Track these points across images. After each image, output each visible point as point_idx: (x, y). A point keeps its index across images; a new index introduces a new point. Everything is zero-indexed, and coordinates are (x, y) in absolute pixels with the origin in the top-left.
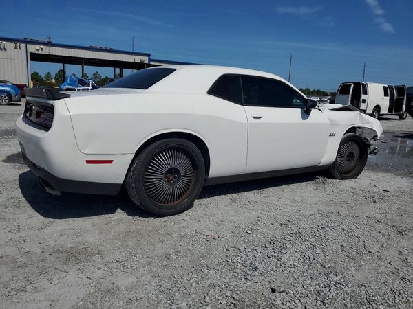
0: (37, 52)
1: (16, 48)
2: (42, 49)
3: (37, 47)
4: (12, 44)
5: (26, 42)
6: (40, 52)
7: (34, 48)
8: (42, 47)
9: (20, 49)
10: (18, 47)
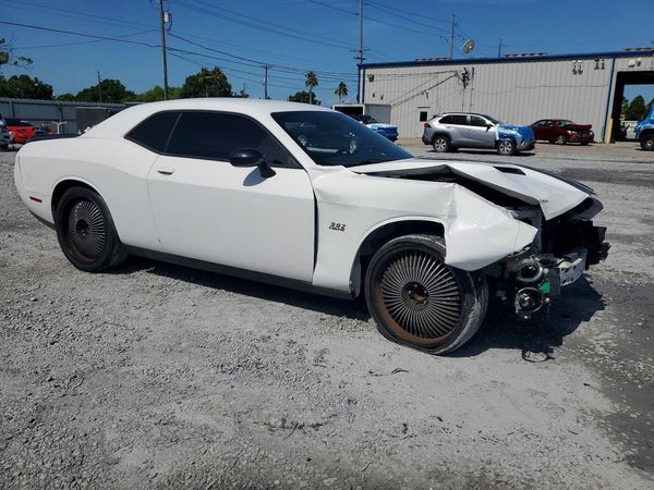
0: (631, 70)
1: (597, 68)
2: (639, 64)
3: (632, 61)
4: (592, 63)
5: (614, 56)
6: (636, 69)
7: (625, 65)
8: (639, 59)
9: (603, 68)
10: (600, 66)
